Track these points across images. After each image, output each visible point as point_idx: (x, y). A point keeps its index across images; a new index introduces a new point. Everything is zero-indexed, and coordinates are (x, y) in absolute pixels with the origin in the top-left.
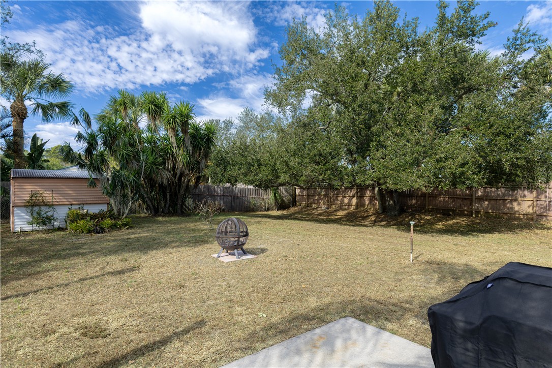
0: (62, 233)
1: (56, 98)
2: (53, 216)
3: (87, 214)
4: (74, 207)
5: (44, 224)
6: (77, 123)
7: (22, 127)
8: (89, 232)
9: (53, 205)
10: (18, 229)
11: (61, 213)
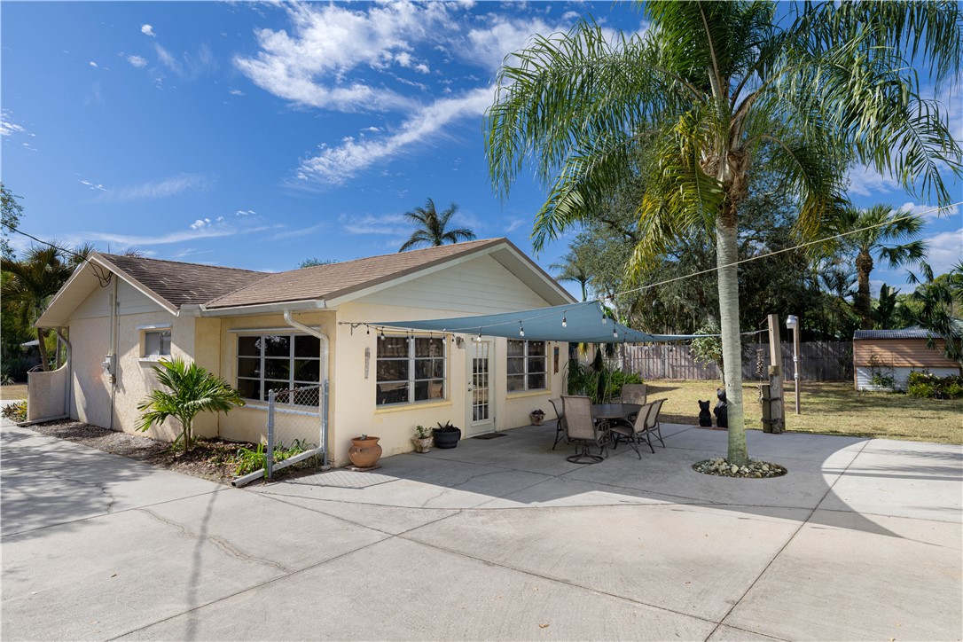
0: (901, 395)
1: (904, 240)
2: (892, 378)
3: (932, 379)
4: (916, 370)
5: (884, 384)
6: (914, 281)
7: (868, 280)
8: (930, 396)
9: (893, 367)
10: (861, 388)
11: (901, 377)
